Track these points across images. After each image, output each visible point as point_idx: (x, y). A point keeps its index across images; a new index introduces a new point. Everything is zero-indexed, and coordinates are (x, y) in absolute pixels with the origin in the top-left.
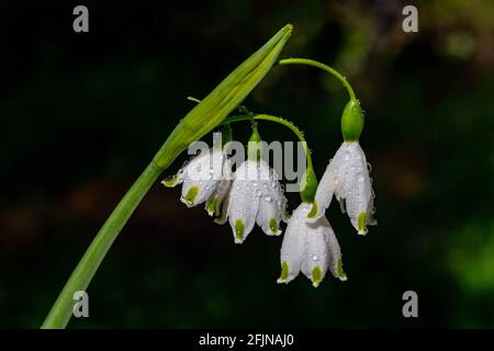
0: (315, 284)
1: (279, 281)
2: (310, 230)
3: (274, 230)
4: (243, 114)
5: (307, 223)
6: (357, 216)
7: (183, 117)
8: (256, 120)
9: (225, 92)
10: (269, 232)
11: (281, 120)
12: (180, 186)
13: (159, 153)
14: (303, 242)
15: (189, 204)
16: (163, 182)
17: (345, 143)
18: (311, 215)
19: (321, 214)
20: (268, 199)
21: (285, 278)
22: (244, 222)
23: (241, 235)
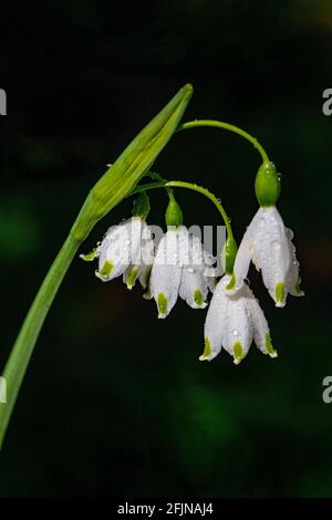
0: (236, 361)
1: (202, 358)
2: (230, 302)
3: (199, 303)
4: (156, 181)
5: (227, 296)
6: (274, 287)
7: (91, 188)
8: (172, 187)
9: (129, 159)
10: (194, 305)
11: (195, 187)
12: (97, 260)
13: (75, 225)
14: (224, 316)
15: (104, 278)
16: (82, 256)
17: (261, 209)
18: (230, 286)
19: (239, 285)
20: (191, 270)
21: (207, 355)
22: (166, 296)
23: (164, 310)
